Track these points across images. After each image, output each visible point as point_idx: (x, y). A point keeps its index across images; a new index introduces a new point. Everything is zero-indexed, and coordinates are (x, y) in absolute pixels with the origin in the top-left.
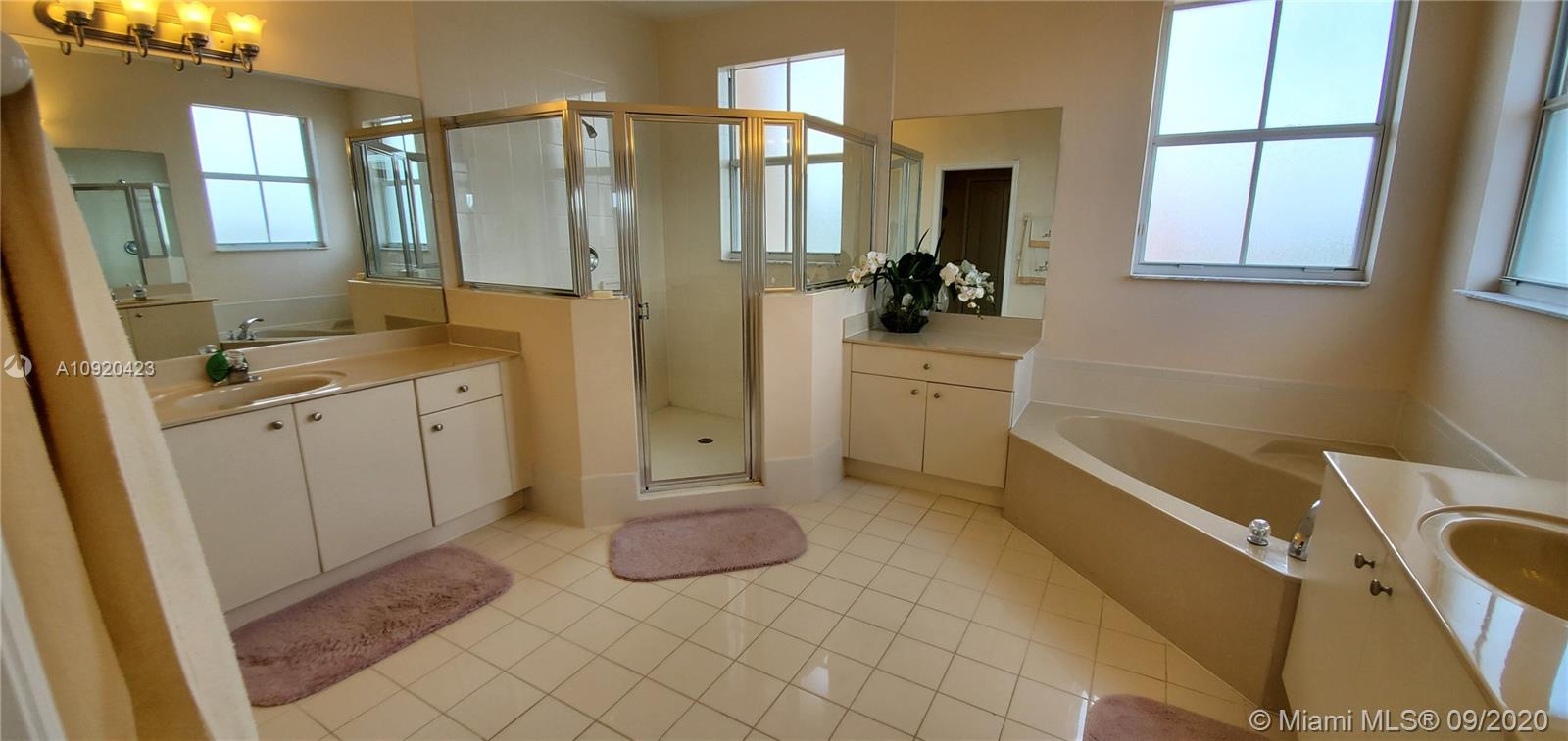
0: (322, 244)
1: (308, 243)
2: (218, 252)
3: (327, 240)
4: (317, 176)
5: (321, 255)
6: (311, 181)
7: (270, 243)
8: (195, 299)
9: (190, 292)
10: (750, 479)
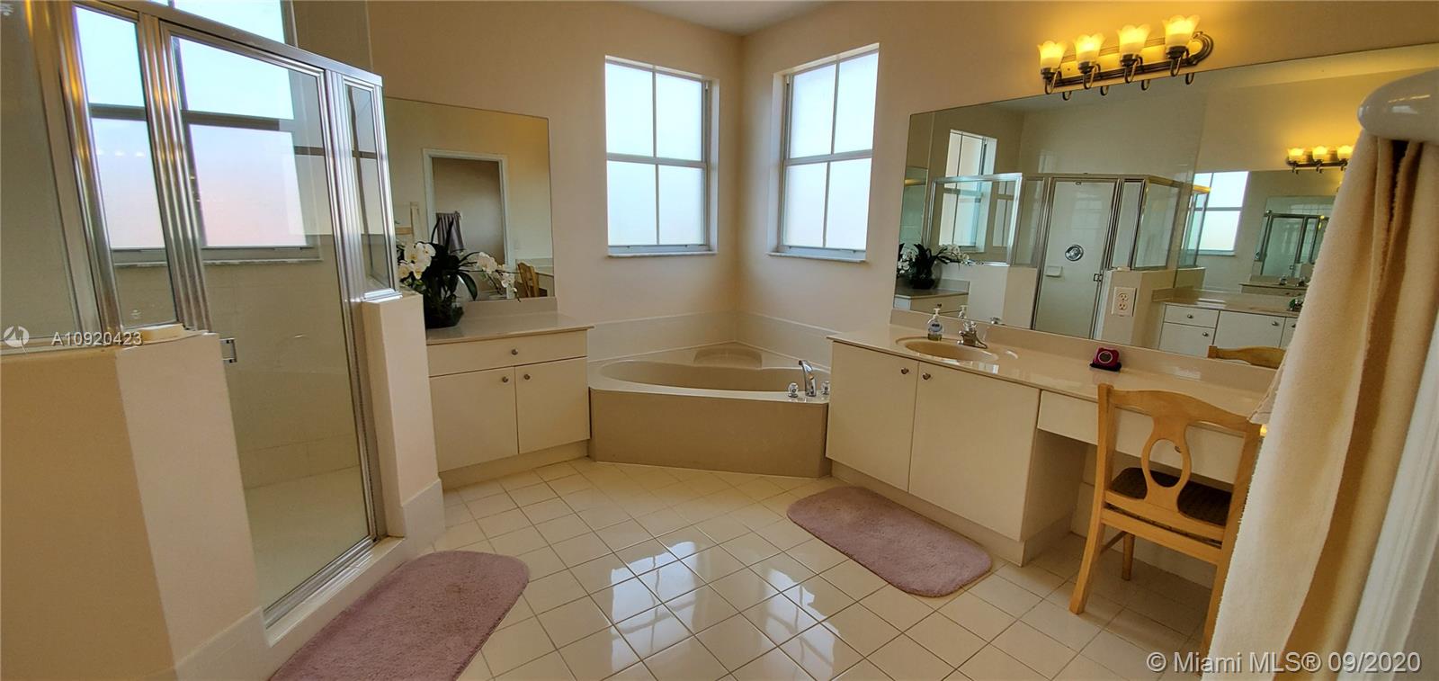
10: (374, 541)
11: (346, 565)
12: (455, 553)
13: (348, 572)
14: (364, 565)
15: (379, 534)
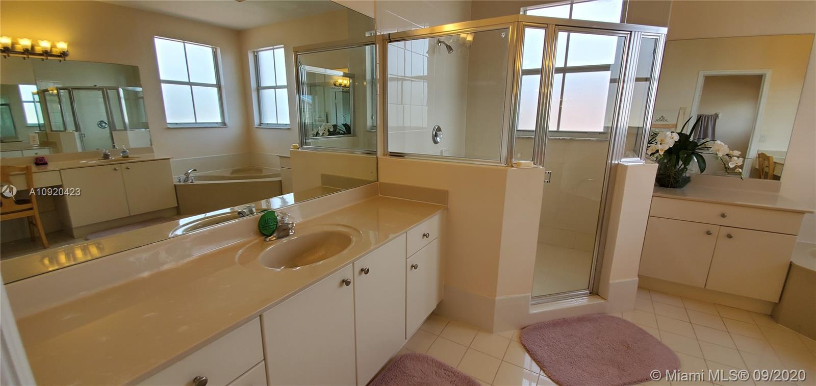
0: (224, 123)
1: (217, 123)
2: (169, 128)
3: (227, 121)
4: (222, 83)
5: (224, 131)
6: (218, 86)
7: (196, 123)
8: (156, 158)
9: (153, 152)
10: (590, 293)
11: (573, 297)
12: (634, 325)
13: (572, 301)
14: (581, 302)
15: (594, 292)
